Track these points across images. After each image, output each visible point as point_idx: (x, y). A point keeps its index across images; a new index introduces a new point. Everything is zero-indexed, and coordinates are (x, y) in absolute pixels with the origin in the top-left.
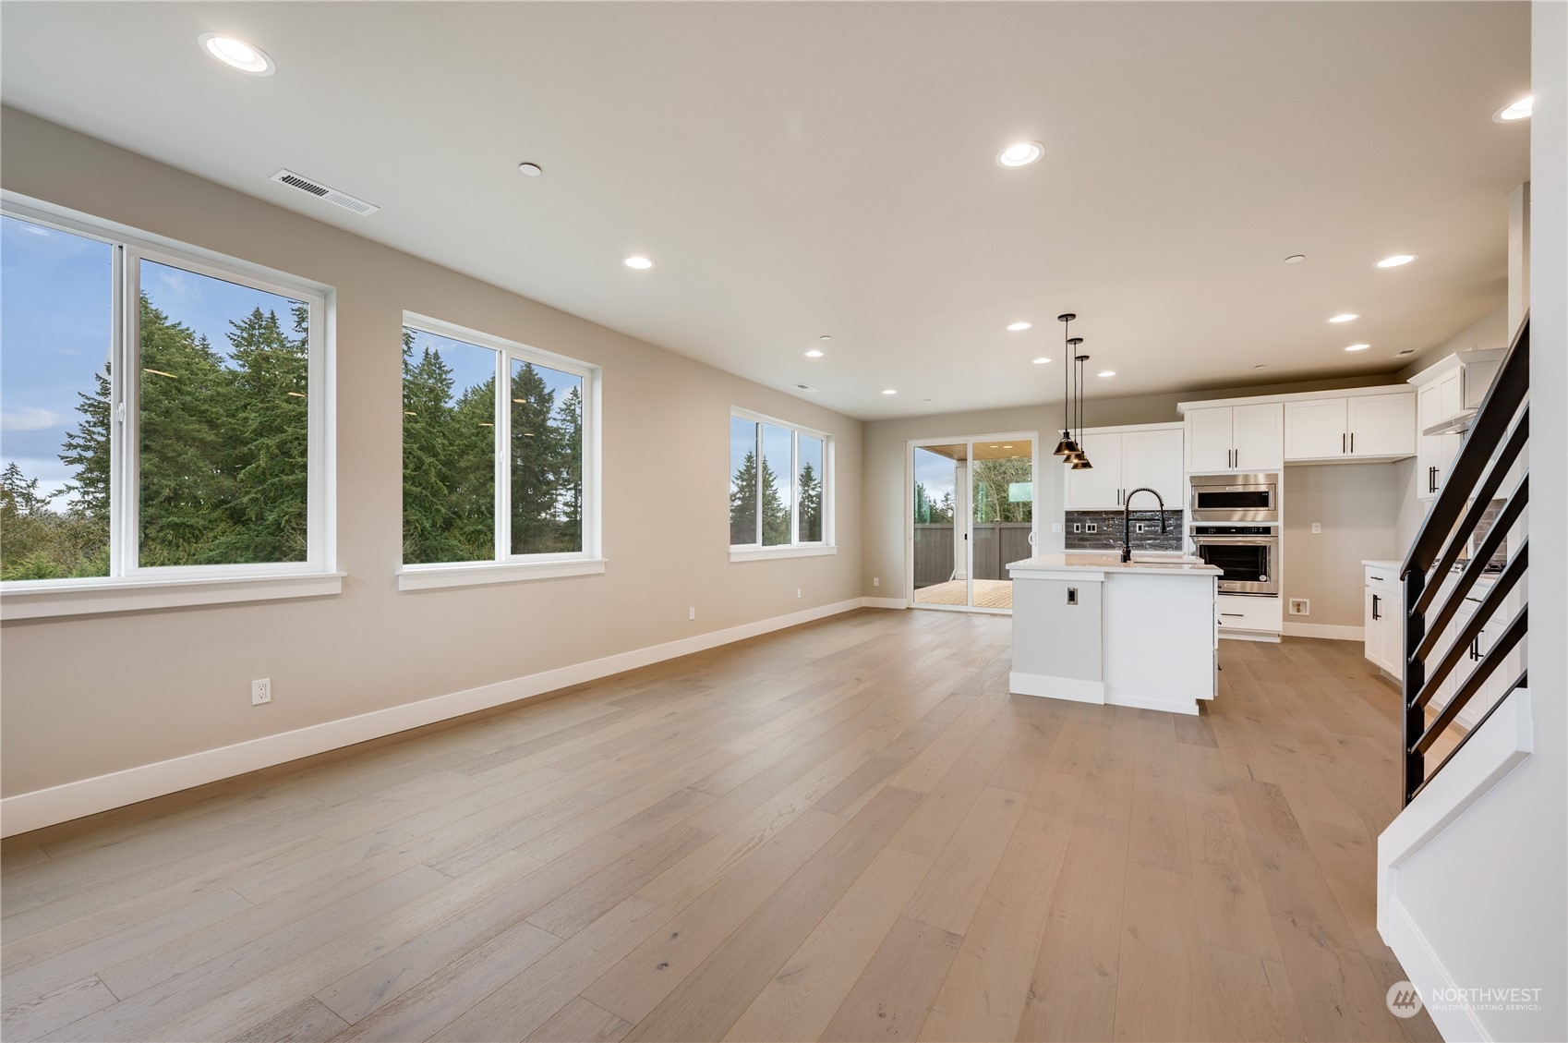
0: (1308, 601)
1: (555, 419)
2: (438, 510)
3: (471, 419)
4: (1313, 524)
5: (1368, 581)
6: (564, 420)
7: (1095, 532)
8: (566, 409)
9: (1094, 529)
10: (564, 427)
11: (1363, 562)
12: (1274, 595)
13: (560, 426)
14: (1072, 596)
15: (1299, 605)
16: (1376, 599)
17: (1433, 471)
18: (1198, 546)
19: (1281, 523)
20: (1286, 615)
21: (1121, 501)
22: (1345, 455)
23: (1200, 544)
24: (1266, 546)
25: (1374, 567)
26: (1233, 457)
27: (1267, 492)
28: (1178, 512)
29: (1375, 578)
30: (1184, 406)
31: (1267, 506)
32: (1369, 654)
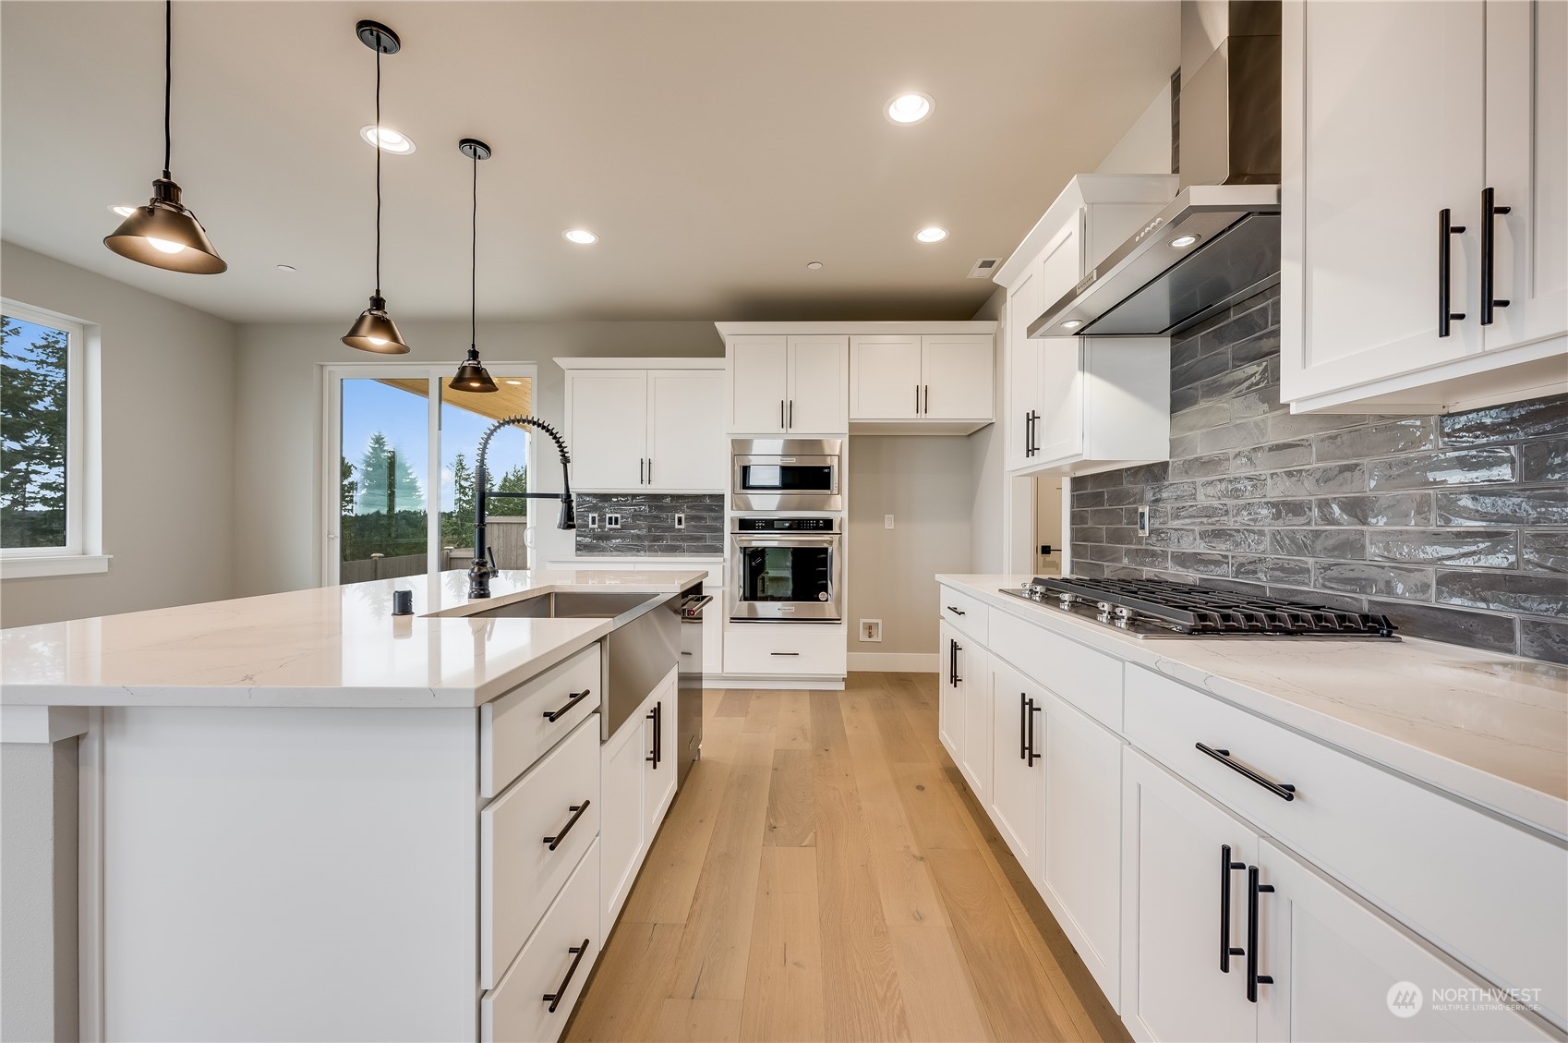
0: (880, 621)
4: (886, 516)
5: (944, 612)
7: (618, 526)
9: (616, 523)
11: (938, 577)
12: (835, 621)
15: (870, 628)
16: (954, 647)
17: (1032, 419)
18: (741, 548)
19: (845, 515)
20: (853, 644)
21: (646, 478)
22: (919, 417)
23: (745, 545)
24: (827, 549)
25: (951, 589)
26: (787, 412)
27: (829, 468)
28: (721, 497)
29: (954, 610)
30: (723, 328)
31: (828, 487)
32: (944, 735)
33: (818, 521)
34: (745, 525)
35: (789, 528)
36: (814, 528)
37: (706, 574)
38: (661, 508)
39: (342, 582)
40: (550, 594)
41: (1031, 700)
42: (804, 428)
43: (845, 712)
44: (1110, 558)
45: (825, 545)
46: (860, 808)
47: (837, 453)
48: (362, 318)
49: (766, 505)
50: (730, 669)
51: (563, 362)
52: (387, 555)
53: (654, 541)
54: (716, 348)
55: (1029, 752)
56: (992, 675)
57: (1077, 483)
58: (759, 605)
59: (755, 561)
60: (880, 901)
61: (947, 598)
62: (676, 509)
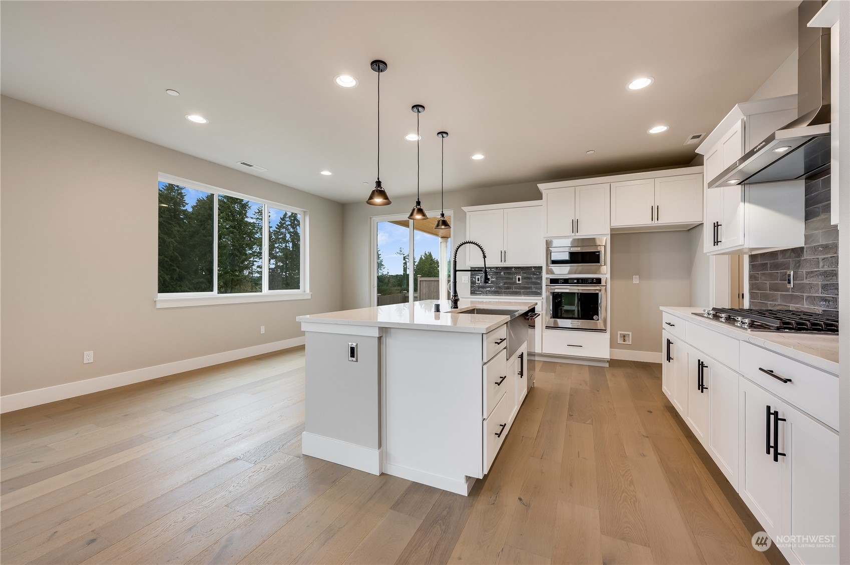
0: (630, 333)
1: (252, 218)
2: (175, 270)
3: (197, 216)
4: (634, 276)
5: (665, 326)
6: (258, 218)
8: (258, 212)
10: (257, 222)
11: (662, 308)
12: (603, 331)
13: (255, 222)
14: (353, 352)
15: (624, 336)
16: (669, 342)
17: (716, 226)
18: (551, 293)
19: (608, 276)
20: (613, 345)
21: (503, 259)
22: (653, 223)
23: (553, 291)
24: (598, 293)
25: (669, 314)
26: (575, 225)
27: (599, 252)
28: (541, 268)
29: (669, 324)
30: (542, 187)
31: (598, 262)
32: (665, 389)
33: (593, 279)
34: (554, 281)
35: (578, 283)
36: (591, 283)
37: (536, 304)
38: (509, 274)
39: (378, 305)
40: (474, 309)
41: (702, 362)
42: (585, 232)
43: (608, 376)
44: (771, 299)
45: (597, 292)
46: (615, 415)
47: (604, 243)
48: (414, 209)
49: (562, 271)
50: (546, 351)
51: (465, 209)
52: (382, 295)
53: (506, 289)
54: (538, 196)
55: (701, 387)
56: (687, 354)
57: (753, 258)
58: (559, 321)
59: (557, 299)
60: (624, 447)
61: (666, 318)
62: (517, 273)
